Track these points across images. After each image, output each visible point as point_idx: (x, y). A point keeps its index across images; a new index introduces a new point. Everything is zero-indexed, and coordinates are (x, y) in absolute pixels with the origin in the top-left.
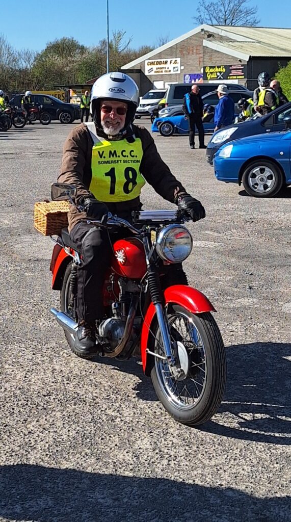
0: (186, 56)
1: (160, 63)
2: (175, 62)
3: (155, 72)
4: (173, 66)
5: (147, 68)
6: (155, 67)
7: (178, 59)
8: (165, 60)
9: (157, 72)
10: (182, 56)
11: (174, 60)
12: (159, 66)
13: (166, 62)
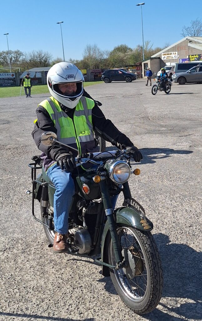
0: (180, 51)
1: (168, 54)
2: (175, 54)
3: (166, 58)
4: (174, 55)
5: (163, 56)
6: (166, 56)
7: (176, 52)
8: (170, 53)
9: (168, 58)
10: (178, 51)
11: (174, 53)
12: (168, 56)
13: (171, 54)
